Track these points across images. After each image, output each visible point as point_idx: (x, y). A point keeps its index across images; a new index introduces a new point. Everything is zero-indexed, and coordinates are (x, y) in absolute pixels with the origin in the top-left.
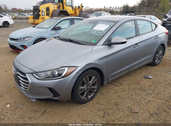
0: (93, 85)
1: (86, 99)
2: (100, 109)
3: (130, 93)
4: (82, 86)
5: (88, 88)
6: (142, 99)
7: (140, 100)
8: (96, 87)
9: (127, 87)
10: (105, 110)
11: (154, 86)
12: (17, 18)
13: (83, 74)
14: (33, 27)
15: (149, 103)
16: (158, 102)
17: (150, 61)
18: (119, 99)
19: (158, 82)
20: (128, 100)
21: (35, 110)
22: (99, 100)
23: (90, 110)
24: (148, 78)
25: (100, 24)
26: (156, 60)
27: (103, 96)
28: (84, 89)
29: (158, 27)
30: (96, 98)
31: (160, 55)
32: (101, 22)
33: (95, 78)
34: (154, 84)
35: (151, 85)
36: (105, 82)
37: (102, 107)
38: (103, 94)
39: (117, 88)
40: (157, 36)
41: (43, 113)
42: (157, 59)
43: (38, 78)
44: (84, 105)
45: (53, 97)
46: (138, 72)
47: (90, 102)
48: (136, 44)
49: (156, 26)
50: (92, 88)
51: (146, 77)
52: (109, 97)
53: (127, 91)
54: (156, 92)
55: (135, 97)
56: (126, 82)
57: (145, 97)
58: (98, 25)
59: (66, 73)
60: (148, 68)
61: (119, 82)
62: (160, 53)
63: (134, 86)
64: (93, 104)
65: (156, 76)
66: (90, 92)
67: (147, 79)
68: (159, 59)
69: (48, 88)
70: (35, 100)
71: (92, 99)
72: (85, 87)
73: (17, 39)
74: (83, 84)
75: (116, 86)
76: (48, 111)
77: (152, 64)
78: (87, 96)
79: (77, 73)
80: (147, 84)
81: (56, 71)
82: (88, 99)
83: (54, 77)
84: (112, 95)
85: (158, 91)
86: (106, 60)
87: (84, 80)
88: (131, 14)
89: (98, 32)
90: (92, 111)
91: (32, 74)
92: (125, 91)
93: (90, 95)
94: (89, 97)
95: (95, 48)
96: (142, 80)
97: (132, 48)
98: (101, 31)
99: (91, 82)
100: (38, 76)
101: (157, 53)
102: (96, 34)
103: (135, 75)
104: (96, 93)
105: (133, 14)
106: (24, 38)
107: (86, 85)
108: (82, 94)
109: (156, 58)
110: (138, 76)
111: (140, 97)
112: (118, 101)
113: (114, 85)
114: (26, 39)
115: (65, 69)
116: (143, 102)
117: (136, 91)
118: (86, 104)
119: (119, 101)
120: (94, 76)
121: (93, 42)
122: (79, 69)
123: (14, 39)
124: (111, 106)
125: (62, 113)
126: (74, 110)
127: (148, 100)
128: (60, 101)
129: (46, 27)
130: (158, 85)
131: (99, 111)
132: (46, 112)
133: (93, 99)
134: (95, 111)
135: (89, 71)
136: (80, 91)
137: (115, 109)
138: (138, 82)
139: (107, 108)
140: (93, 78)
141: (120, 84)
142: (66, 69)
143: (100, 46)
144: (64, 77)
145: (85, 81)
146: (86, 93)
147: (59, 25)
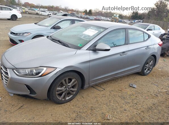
0: (73, 87)
1: (63, 100)
2: (75, 111)
3: (110, 100)
4: (60, 87)
5: (66, 90)
6: (119, 107)
7: (117, 108)
8: (75, 89)
9: (109, 93)
10: (79, 113)
11: (136, 96)
12: (27, 13)
13: (62, 76)
14: (35, 24)
15: (124, 111)
16: (133, 112)
17: (139, 70)
18: (96, 104)
19: (141, 93)
20: (105, 106)
21: (13, 104)
22: (77, 102)
23: (64, 111)
24: (133, 87)
25: (91, 29)
26: (145, 70)
27: (82, 99)
28: (62, 90)
29: (151, 38)
30: (75, 100)
31: (151, 66)
32: (91, 27)
33: (75, 81)
34: (136, 94)
35: (133, 94)
36: (86, 86)
37: (77, 109)
38: (83, 97)
39: (98, 92)
40: (148, 47)
41: (19, 108)
42: (147, 69)
43: (18, 74)
44: (61, 105)
45: (30, 94)
46: (125, 80)
47: (67, 103)
48: (124, 52)
49: (149, 36)
50: (71, 90)
51: (131, 85)
52: (87, 101)
53: (107, 97)
54: (135, 101)
55: (113, 104)
56: (109, 88)
57: (123, 105)
58: (89, 30)
59: (44, 73)
60: (136, 77)
61: (102, 87)
62: (150, 63)
63: (115, 93)
64: (70, 105)
65: (141, 86)
66: (69, 94)
67: (131, 88)
68: (149, 70)
69: (25, 85)
70: (12, 95)
71: (70, 101)
72: (63, 88)
73: (17, 34)
74: (62, 85)
75: (99, 90)
76: (25, 106)
77: (141, 73)
78: (64, 97)
79: (56, 74)
80: (129, 93)
81: (34, 70)
82: (65, 100)
83: (33, 75)
84: (92, 99)
85: (137, 101)
86: (88, 64)
87: (62, 82)
88: (140, 20)
89: (86, 37)
90: (66, 112)
91: (13, 69)
92: (105, 97)
93: (68, 97)
94: (67, 98)
95: (79, 52)
96: (126, 88)
97: (119, 55)
98: (89, 36)
99: (70, 84)
100: (18, 73)
101: (146, 63)
102: (84, 38)
103: (120, 82)
104: (75, 96)
105: (142, 21)
106: (23, 34)
107: (64, 87)
108: (60, 95)
109: (145, 68)
110: (124, 84)
111: (117, 104)
112: (94, 106)
113: (97, 89)
114: (25, 35)
115: (43, 69)
116: (118, 110)
117: (116, 98)
118: (63, 105)
119: (96, 106)
120: (74, 79)
121: (79, 45)
122: (57, 70)
123: (14, 33)
124: (86, 110)
125: (37, 110)
126: (50, 109)
127: (124, 109)
128: (37, 99)
129: (46, 25)
130: (139, 95)
131: (72, 113)
132: (22, 108)
133: (72, 101)
134: (69, 112)
135: (69, 74)
136: (58, 91)
137: (89, 114)
138: (120, 90)
139: (81, 111)
140: (73, 81)
141: (102, 89)
142: (45, 69)
143: (84, 50)
144: (41, 76)
145: (64, 82)
146: (63, 94)
147: (59, 25)
